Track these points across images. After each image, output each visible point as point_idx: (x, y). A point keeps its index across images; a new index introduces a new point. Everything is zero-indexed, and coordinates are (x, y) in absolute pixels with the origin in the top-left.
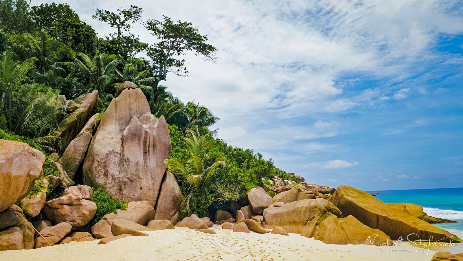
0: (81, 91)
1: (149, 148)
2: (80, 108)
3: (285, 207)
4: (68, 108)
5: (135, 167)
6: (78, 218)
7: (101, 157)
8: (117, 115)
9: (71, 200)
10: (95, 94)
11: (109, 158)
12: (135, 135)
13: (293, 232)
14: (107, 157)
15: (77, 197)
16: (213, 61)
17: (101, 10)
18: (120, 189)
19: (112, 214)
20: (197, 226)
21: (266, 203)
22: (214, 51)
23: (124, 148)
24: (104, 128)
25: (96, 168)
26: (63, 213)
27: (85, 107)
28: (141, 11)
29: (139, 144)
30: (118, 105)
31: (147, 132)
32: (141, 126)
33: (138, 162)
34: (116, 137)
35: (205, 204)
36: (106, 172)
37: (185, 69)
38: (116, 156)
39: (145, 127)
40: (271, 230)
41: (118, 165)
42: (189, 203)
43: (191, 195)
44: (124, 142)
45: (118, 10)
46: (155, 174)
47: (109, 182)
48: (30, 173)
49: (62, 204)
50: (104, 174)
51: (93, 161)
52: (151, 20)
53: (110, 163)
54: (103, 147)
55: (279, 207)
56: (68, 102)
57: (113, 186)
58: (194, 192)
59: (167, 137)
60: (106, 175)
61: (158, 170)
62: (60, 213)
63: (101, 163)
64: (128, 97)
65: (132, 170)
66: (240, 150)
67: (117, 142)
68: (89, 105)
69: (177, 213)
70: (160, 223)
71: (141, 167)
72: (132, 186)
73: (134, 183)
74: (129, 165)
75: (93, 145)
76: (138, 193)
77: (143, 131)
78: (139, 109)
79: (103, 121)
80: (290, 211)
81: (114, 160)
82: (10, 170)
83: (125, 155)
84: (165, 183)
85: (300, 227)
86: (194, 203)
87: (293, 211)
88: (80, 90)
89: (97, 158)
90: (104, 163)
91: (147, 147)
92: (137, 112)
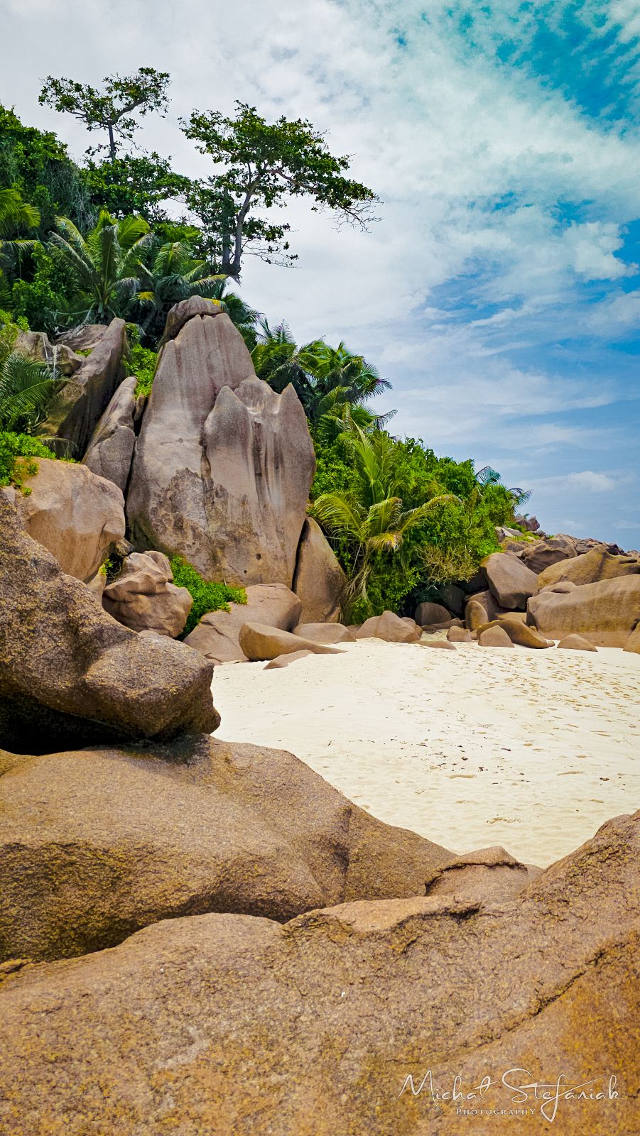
0: (70, 319)
1: (266, 465)
2: (85, 364)
3: (579, 594)
4: (59, 365)
5: (241, 509)
6: (167, 621)
7: (162, 486)
8: (184, 383)
9: (151, 582)
10: (118, 330)
11: (180, 488)
12: (234, 432)
13: (604, 644)
14: (176, 486)
15: (159, 576)
16: (360, 227)
17: (59, 79)
18: (214, 559)
19: (219, 612)
20: (400, 635)
21: (524, 584)
22: (364, 198)
23: (209, 463)
24: (159, 416)
25: (155, 510)
26: (140, 612)
27: (98, 362)
28: (164, 81)
29: (245, 453)
30: (183, 358)
31: (259, 424)
32: (245, 412)
33: (245, 496)
34: (188, 438)
35: (400, 589)
36: (179, 521)
37: (286, 247)
38: (194, 483)
39: (254, 412)
40: (557, 642)
41: (201, 504)
42: (367, 588)
43: (366, 571)
44: (209, 450)
45: (107, 79)
46: (285, 525)
47: (188, 543)
48: (105, 529)
49: (135, 593)
50: (175, 525)
51: (147, 494)
52: (204, 112)
53: (185, 499)
54: (163, 463)
55: (564, 592)
56: (55, 349)
57: (198, 551)
58: (372, 563)
59: (306, 438)
60: (179, 526)
61: (292, 515)
62: (134, 611)
63: (165, 498)
64: (202, 339)
65: (234, 515)
66: (447, 461)
67: (192, 451)
68: (108, 357)
69: (338, 609)
70: (322, 630)
71: (253, 507)
72: (239, 552)
73: (242, 545)
74: (225, 503)
75: (141, 457)
76: (253, 567)
77: (250, 423)
78: (230, 366)
79: (154, 398)
80: (594, 600)
81: (192, 492)
82: (72, 524)
83: (214, 480)
84: (307, 544)
85: (621, 634)
86: (376, 587)
87: (601, 601)
88: (68, 316)
89: (154, 488)
90: (170, 499)
91: (263, 461)
92: (226, 374)
